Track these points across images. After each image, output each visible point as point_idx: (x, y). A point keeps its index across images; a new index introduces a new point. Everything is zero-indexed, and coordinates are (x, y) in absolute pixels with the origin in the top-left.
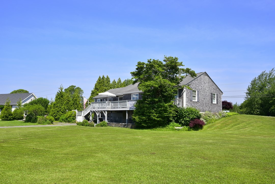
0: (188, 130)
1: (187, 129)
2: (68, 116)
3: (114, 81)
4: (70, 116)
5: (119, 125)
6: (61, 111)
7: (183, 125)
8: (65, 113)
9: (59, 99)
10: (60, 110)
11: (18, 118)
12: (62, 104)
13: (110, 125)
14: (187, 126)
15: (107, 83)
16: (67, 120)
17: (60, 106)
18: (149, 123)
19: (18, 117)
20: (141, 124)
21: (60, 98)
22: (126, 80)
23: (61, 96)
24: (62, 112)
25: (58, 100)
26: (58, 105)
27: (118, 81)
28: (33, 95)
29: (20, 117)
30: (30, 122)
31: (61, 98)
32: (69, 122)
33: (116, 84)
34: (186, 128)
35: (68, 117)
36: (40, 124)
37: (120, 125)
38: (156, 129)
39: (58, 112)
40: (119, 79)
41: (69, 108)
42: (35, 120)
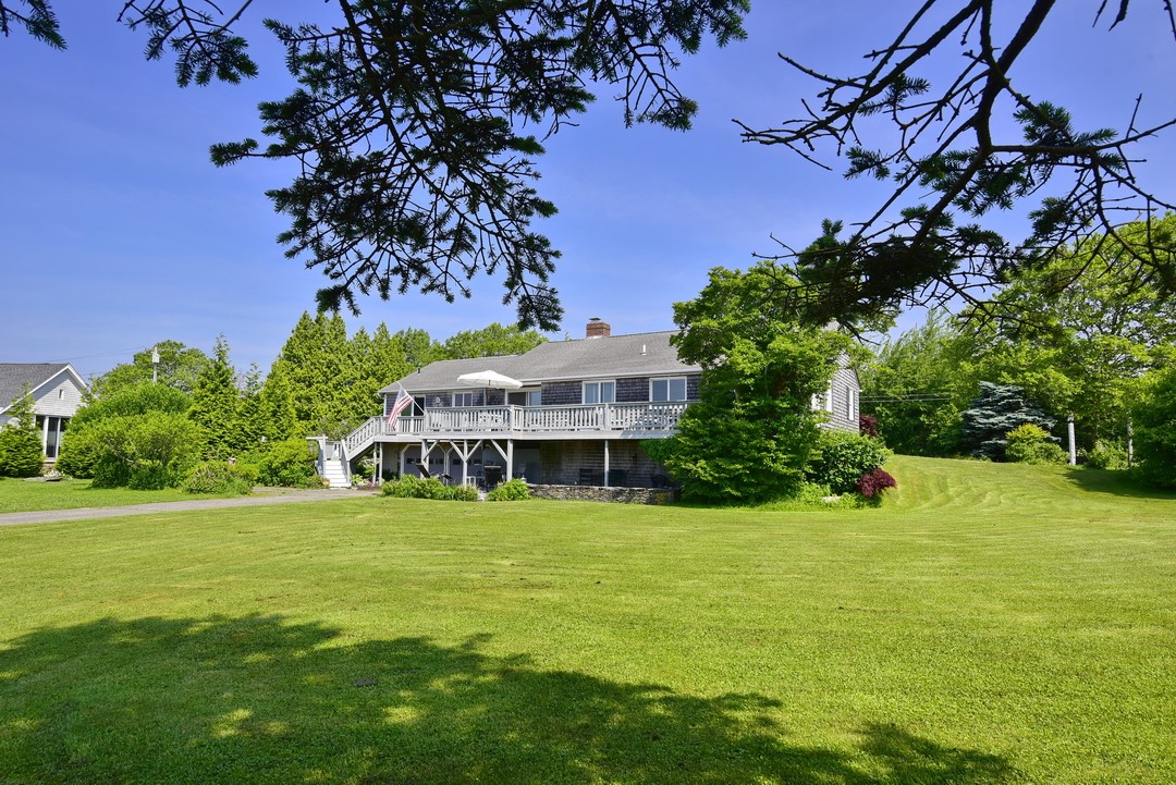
0: (858, 507)
1: (853, 503)
2: (283, 459)
3: (362, 332)
4: (290, 462)
5: (590, 493)
6: (225, 442)
7: (837, 490)
8: (243, 449)
9: (213, 391)
10: (221, 437)
11: (20, 470)
12: (226, 412)
13: (540, 493)
14: (850, 492)
15: (336, 338)
16: (275, 476)
17: (220, 422)
18: (752, 485)
19: (22, 464)
20: (718, 488)
21: (217, 387)
22: (402, 333)
23: (222, 382)
24: (231, 445)
25: (207, 396)
26: (212, 415)
27: (377, 333)
28: (67, 371)
29: (27, 463)
30: (123, 484)
31: (221, 387)
32: (285, 483)
33: (368, 345)
34: (849, 498)
35: (283, 464)
36: (208, 495)
37: (594, 492)
38: (775, 506)
39: (210, 443)
40: (382, 325)
41: (262, 430)
42: (151, 476)
